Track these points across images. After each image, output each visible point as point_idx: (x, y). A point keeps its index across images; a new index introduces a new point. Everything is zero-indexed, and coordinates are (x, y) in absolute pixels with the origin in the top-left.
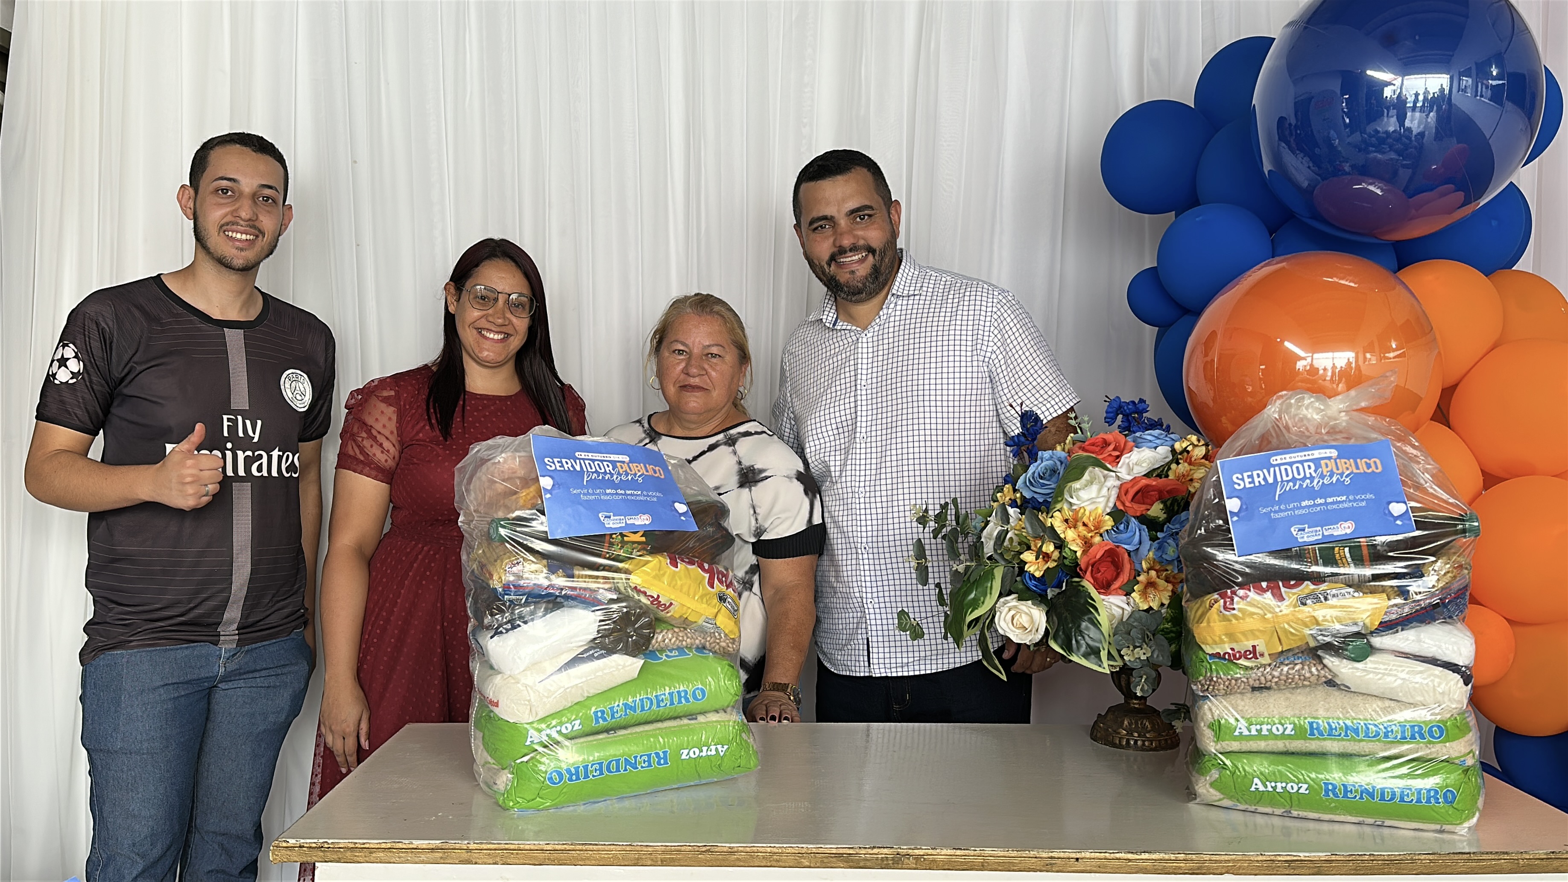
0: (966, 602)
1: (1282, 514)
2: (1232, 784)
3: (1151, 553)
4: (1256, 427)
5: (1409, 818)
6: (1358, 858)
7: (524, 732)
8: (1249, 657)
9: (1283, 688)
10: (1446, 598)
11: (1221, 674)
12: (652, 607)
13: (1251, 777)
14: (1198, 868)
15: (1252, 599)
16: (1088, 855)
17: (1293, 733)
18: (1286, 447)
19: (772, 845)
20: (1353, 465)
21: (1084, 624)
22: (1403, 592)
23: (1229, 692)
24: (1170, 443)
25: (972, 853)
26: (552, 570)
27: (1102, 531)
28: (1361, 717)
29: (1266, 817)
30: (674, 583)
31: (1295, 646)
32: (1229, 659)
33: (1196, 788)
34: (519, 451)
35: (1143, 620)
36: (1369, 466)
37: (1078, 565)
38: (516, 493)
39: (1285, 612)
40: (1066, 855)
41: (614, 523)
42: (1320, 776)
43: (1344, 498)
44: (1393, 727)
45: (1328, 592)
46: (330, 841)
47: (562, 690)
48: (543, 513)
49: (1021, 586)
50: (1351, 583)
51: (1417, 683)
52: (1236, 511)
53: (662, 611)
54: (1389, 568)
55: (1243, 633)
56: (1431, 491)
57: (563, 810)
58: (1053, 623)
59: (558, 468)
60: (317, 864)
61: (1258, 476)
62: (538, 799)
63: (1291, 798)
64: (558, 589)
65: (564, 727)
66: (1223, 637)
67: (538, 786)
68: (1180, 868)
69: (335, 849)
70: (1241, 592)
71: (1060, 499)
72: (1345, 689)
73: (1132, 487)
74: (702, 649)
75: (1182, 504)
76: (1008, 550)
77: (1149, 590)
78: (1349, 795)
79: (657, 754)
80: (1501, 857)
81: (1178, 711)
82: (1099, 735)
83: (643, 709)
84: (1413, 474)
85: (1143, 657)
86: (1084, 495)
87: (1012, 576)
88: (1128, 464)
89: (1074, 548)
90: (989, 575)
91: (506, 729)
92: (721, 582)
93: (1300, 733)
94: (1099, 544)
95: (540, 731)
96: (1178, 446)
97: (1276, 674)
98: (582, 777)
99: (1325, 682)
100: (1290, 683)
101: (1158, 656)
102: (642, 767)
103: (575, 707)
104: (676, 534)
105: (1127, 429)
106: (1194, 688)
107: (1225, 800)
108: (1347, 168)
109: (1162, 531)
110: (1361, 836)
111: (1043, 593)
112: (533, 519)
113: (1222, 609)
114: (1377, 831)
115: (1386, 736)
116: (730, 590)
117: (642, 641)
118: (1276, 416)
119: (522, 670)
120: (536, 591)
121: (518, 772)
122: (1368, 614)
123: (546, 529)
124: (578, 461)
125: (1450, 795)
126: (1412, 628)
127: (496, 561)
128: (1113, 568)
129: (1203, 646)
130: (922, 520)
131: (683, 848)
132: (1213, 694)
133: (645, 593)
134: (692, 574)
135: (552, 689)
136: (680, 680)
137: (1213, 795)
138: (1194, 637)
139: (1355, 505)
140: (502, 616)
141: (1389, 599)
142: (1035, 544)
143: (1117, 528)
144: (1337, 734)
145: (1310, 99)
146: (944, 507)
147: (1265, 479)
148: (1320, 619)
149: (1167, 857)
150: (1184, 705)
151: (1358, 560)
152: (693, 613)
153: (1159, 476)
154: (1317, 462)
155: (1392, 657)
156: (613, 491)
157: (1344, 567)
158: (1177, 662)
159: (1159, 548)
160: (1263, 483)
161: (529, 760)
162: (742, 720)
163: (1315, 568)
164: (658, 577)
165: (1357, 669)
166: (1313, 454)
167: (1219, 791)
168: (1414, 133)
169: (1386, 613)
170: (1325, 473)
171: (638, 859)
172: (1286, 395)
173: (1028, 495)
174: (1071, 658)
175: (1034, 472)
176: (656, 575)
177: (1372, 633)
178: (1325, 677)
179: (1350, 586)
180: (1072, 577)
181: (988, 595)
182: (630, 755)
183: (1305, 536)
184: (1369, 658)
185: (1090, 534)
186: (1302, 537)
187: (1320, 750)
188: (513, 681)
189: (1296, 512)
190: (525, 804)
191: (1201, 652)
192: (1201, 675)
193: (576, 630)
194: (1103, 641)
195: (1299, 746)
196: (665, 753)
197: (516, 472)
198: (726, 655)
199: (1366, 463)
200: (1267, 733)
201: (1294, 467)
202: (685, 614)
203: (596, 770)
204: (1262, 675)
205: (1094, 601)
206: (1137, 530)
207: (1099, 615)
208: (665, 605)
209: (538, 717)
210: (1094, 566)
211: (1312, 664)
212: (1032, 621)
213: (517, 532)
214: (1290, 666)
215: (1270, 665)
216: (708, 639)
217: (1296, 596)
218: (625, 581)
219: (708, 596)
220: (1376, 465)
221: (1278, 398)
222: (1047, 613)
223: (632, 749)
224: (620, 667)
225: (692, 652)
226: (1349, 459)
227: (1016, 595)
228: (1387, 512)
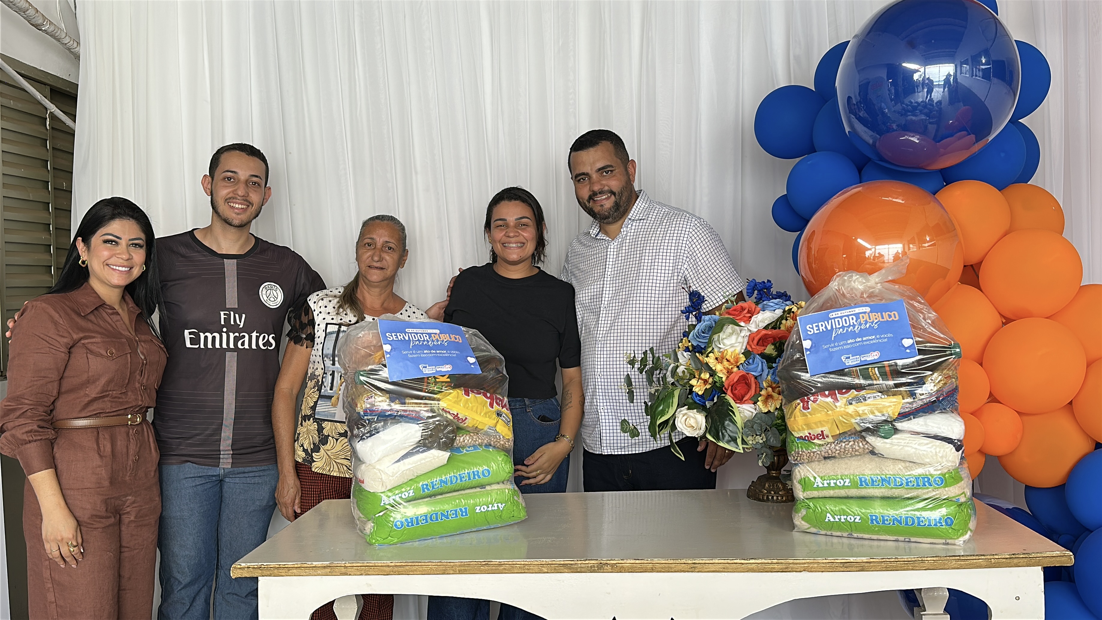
0: (657, 412)
1: (836, 349)
2: (814, 517)
3: (769, 377)
4: (824, 295)
5: (926, 536)
6: (887, 560)
7: (379, 497)
8: (820, 438)
9: (843, 456)
10: (940, 397)
11: (804, 449)
12: (454, 420)
13: (825, 513)
14: (786, 568)
15: (820, 401)
16: (717, 561)
17: (850, 484)
18: (839, 306)
19: (525, 560)
20: (880, 316)
21: (727, 422)
22: (912, 394)
23: (810, 461)
24: (784, 306)
25: (646, 562)
26: (392, 400)
27: (738, 364)
28: (891, 473)
29: (839, 539)
30: (467, 405)
31: (847, 430)
32: (808, 439)
33: (794, 521)
34: (372, 330)
35: (763, 419)
36: (890, 316)
37: (723, 386)
38: (371, 355)
39: (840, 409)
40: (704, 562)
41: (428, 371)
42: (867, 511)
43: (874, 337)
44: (912, 479)
45: (866, 395)
46: (265, 564)
47: (401, 472)
48: (386, 367)
49: (691, 401)
50: (882, 390)
51: (924, 451)
52: (809, 348)
53: (461, 423)
54: (903, 380)
55: (815, 423)
56: (929, 330)
57: (406, 544)
58: (709, 423)
59: (395, 339)
60: (259, 578)
61: (822, 325)
62: (389, 538)
63: (850, 525)
64: (396, 411)
65: (403, 495)
66: (803, 426)
67: (389, 530)
68: (774, 568)
69: (268, 568)
70: (812, 398)
71: (710, 345)
72: (881, 456)
73: (757, 336)
74: (488, 446)
75: (783, 345)
76: (682, 378)
77: (769, 400)
78: (886, 522)
79: (461, 510)
80: (980, 557)
82: (751, 494)
83: (452, 483)
84: (917, 320)
85: (761, 441)
86: (727, 341)
87: (685, 395)
88: (756, 322)
89: (720, 375)
90: (671, 395)
91: (370, 497)
92: (497, 403)
93: (854, 485)
94: (736, 373)
95: (389, 497)
96: (788, 308)
97: (837, 448)
98: (415, 523)
99: (870, 452)
100: (847, 453)
101: (773, 441)
102: (452, 518)
103: (410, 482)
104: (467, 377)
105: (759, 299)
106: (790, 459)
107: (812, 529)
108: (893, 127)
109: (775, 363)
110: (897, 548)
111: (704, 404)
112: (380, 370)
113: (802, 409)
114: (907, 545)
115: (907, 485)
116: (505, 409)
117: (449, 442)
118: (836, 288)
119: (376, 460)
120: (383, 413)
122: (891, 408)
123: (388, 376)
124: (407, 334)
125: (949, 521)
126: (920, 416)
127: (359, 396)
128: (746, 387)
129: (793, 432)
130: (632, 362)
131: (471, 563)
132: (801, 462)
133: (449, 412)
134: (479, 400)
135: (395, 472)
136: (476, 465)
137: (804, 525)
138: (789, 427)
139: (880, 341)
140: (365, 429)
141: (903, 399)
142: (699, 374)
143: (748, 362)
144: (876, 484)
146: (645, 353)
147: (826, 327)
148: (861, 412)
149: (766, 561)
151: (884, 375)
152: (480, 424)
153: (774, 328)
154: (857, 315)
155: (909, 435)
156: (429, 352)
157: (876, 380)
159: (773, 374)
160: (825, 330)
161: (383, 514)
162: (514, 488)
163: (857, 381)
164: (457, 402)
165: (887, 443)
166: (855, 311)
167: (807, 522)
169: (902, 408)
170: (862, 322)
171: (445, 570)
172: (842, 274)
173: (695, 343)
174: (719, 444)
175: (699, 329)
176: (456, 401)
177: (894, 420)
178: (868, 449)
179: (880, 392)
180: (721, 393)
181: (671, 407)
182: (444, 511)
183: (850, 362)
184: (893, 437)
185: (731, 367)
186: (848, 363)
187: (868, 495)
188: (371, 467)
189: (844, 347)
190: (381, 541)
191: (792, 436)
192: (792, 451)
193: (408, 436)
194: (738, 432)
195: (855, 493)
196: (466, 509)
197: (371, 343)
198: (506, 450)
199: (889, 315)
200: (834, 485)
201: (843, 319)
202: (476, 424)
203: (423, 520)
204: (830, 449)
205: (732, 407)
206: (760, 362)
207: (735, 416)
208: (462, 419)
209: (388, 489)
210: (733, 387)
211: (860, 442)
212: (697, 422)
213: (370, 378)
214: (846, 443)
215: (834, 443)
216: (492, 439)
217: (846, 399)
218: (437, 405)
219: (490, 414)
220: (895, 316)
221: (838, 276)
222: (706, 417)
223: (447, 507)
224: (435, 457)
225: (482, 447)
226: (877, 313)
227: (687, 407)
228: (900, 345)
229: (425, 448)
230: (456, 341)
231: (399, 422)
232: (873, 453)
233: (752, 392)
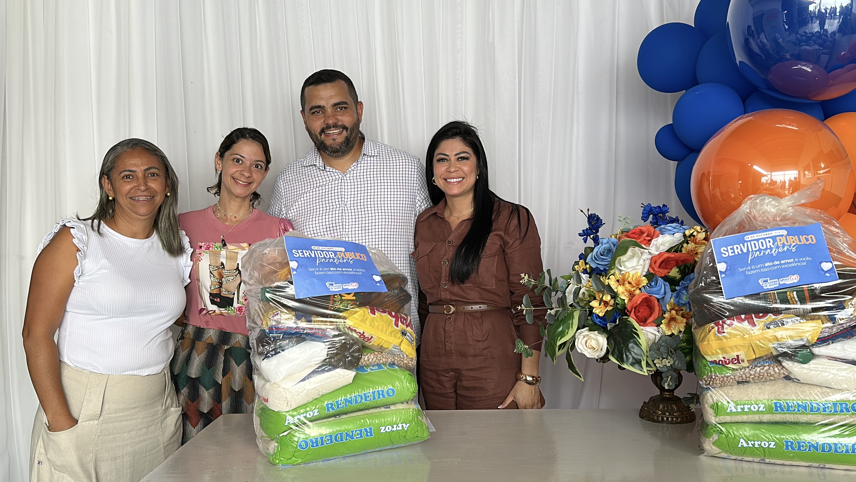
0: (557, 332)
2: (726, 443)
3: (672, 300)
4: (735, 218)
5: (841, 463)
7: (283, 417)
8: (735, 362)
9: (757, 381)
11: (717, 373)
12: (360, 339)
13: (738, 438)
15: (736, 325)
17: (764, 410)
18: (754, 229)
20: (797, 239)
21: (631, 345)
22: (832, 319)
23: (723, 385)
24: (683, 231)
26: (298, 318)
27: (640, 286)
28: (808, 399)
29: (749, 463)
30: (373, 324)
31: (763, 354)
32: (722, 364)
33: (704, 446)
34: (278, 247)
35: (668, 341)
36: (807, 240)
37: (626, 308)
38: (276, 272)
39: (757, 333)
41: (335, 288)
42: (782, 437)
43: (792, 260)
44: (829, 405)
45: (784, 320)
47: (306, 391)
48: (292, 283)
49: (591, 322)
50: (798, 314)
51: (843, 376)
52: (724, 271)
53: (366, 341)
54: (822, 304)
55: (731, 348)
56: (848, 254)
57: (309, 465)
58: (611, 345)
59: (301, 256)
61: (737, 248)
62: (293, 458)
63: (764, 451)
64: (302, 329)
65: (308, 414)
66: (718, 350)
67: (293, 450)
70: (728, 322)
71: (613, 267)
72: (796, 381)
73: (659, 259)
74: (392, 365)
75: (691, 268)
76: (582, 300)
77: (671, 323)
78: (802, 448)
79: (366, 430)
81: (692, 398)
82: (644, 415)
83: (356, 402)
84: (836, 244)
85: (668, 365)
86: (628, 264)
87: (585, 317)
88: (656, 245)
89: (623, 298)
90: (571, 316)
91: (274, 416)
92: (402, 323)
93: (769, 410)
94: (639, 295)
95: (293, 416)
96: (687, 233)
97: (752, 372)
98: (319, 443)
99: (784, 377)
100: (762, 379)
101: (678, 364)
102: (357, 438)
103: (315, 401)
104: (373, 295)
105: (656, 223)
106: (701, 383)
107: (723, 453)
108: (788, 56)
109: (679, 286)
110: (811, 475)
111: (605, 326)
112: (286, 287)
113: (717, 333)
114: (821, 471)
115: (824, 410)
116: (409, 328)
117: (354, 361)
118: (748, 211)
119: (281, 379)
120: (288, 331)
121: (281, 441)
122: (810, 333)
123: (294, 293)
124: (313, 252)
126: (839, 341)
128: (648, 309)
129: (705, 356)
132: (713, 386)
133: (355, 331)
134: (384, 319)
135: (300, 390)
136: (379, 384)
137: (715, 450)
138: (700, 351)
139: (799, 264)
140: (269, 347)
141: (823, 324)
142: (600, 296)
143: (650, 285)
144: (792, 410)
145: (764, 14)
147: (741, 250)
148: (779, 337)
150: (696, 394)
151: (802, 301)
152: (386, 343)
153: (676, 251)
154: (774, 238)
155: (826, 360)
156: (335, 269)
157: (794, 304)
158: (690, 367)
159: (677, 297)
160: (740, 252)
161: (287, 434)
162: (418, 408)
163: (775, 306)
164: (364, 321)
165: (804, 368)
166: (771, 234)
167: (719, 447)
168: (830, 32)
169: (821, 332)
170: (779, 245)
172: (753, 197)
173: (594, 266)
174: (623, 366)
175: (597, 252)
176: (362, 319)
177: (813, 345)
178: (783, 374)
179: (798, 316)
180: (623, 316)
181: (571, 328)
182: (349, 431)
183: (768, 285)
184: (811, 361)
185: (633, 289)
186: (766, 286)
187: (782, 420)
188: (276, 386)
189: (762, 270)
190: (286, 462)
191: (704, 360)
192: (705, 375)
193: (314, 354)
194: (643, 355)
195: (769, 418)
196: (370, 429)
197: (276, 259)
198: (408, 368)
199: (805, 238)
200: (748, 410)
201: (760, 242)
202: (381, 343)
203: (328, 440)
204: (744, 374)
205: (637, 330)
206: (663, 285)
207: (640, 339)
208: (368, 338)
209: (292, 408)
210: (636, 308)
211: (775, 366)
212: (598, 344)
213: (276, 295)
214: (761, 367)
215: (748, 367)
216: (396, 358)
217: (763, 323)
218: (343, 324)
219: (395, 332)
220: (812, 239)
221: (749, 199)
222: (607, 339)
223: (351, 427)
224: (341, 377)
225: (386, 367)
226: (794, 236)
227: (588, 328)
228: (820, 268)
229: (331, 367)
230: (362, 259)
231: (304, 340)
232: (788, 378)
233: (656, 314)
